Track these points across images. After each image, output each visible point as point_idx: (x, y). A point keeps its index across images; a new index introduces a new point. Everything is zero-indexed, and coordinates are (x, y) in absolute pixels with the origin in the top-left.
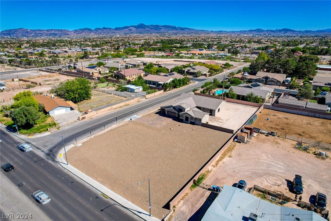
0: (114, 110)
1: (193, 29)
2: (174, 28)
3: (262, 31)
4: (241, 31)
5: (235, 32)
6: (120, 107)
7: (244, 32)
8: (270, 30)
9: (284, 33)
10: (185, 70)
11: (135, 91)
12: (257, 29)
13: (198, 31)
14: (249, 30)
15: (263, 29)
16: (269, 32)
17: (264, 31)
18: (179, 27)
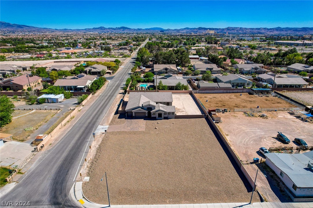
0: (65, 127)
1: (34, 27)
2: (8, 25)
3: (105, 29)
4: (85, 29)
5: (80, 30)
6: (68, 122)
7: (89, 30)
8: (111, 28)
9: (123, 31)
10: (87, 71)
11: (59, 101)
12: (100, 27)
13: (40, 29)
14: (94, 28)
15: (105, 27)
16: (111, 29)
17: (106, 29)
18: (14, 24)
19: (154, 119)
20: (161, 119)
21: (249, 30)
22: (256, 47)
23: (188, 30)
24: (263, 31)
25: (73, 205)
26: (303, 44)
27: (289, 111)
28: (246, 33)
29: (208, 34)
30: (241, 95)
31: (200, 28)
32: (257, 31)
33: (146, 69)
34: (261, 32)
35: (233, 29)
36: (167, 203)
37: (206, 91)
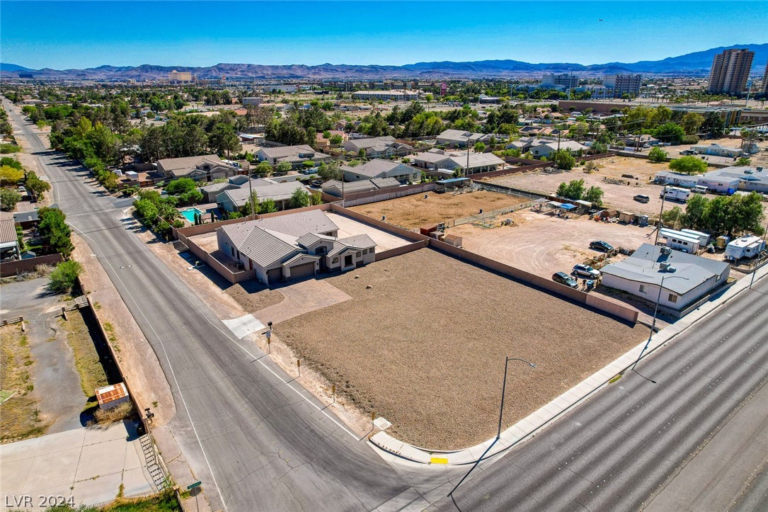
6: (112, 340)
19: (338, 272)
20: (353, 269)
21: (268, 70)
22: (331, 105)
23: (112, 73)
24: (299, 73)
25: (431, 474)
26: (404, 96)
27: (530, 208)
28: (263, 77)
29: (176, 82)
30: (426, 197)
31: (145, 68)
32: (285, 71)
33: (139, 174)
34: (298, 74)
35: (233, 68)
36: (566, 389)
37: (359, 201)
